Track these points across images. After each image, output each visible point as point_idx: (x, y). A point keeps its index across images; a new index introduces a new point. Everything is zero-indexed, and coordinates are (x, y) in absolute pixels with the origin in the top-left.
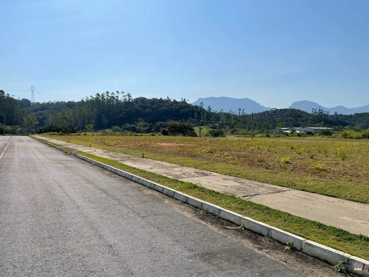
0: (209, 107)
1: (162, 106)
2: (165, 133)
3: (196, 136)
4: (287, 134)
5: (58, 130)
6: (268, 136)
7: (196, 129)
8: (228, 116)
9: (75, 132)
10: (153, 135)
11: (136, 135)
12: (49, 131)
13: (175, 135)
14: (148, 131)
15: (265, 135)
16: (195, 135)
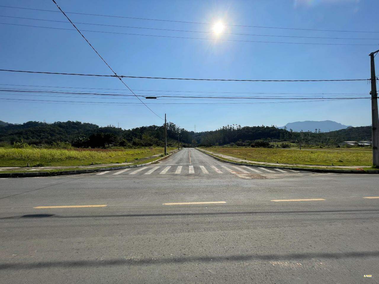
0: (291, 129)
1: (259, 131)
2: (253, 146)
5: (204, 146)
6: (321, 147)
7: (271, 144)
9: (211, 146)
10: (246, 147)
13: (258, 147)
16: (271, 147)
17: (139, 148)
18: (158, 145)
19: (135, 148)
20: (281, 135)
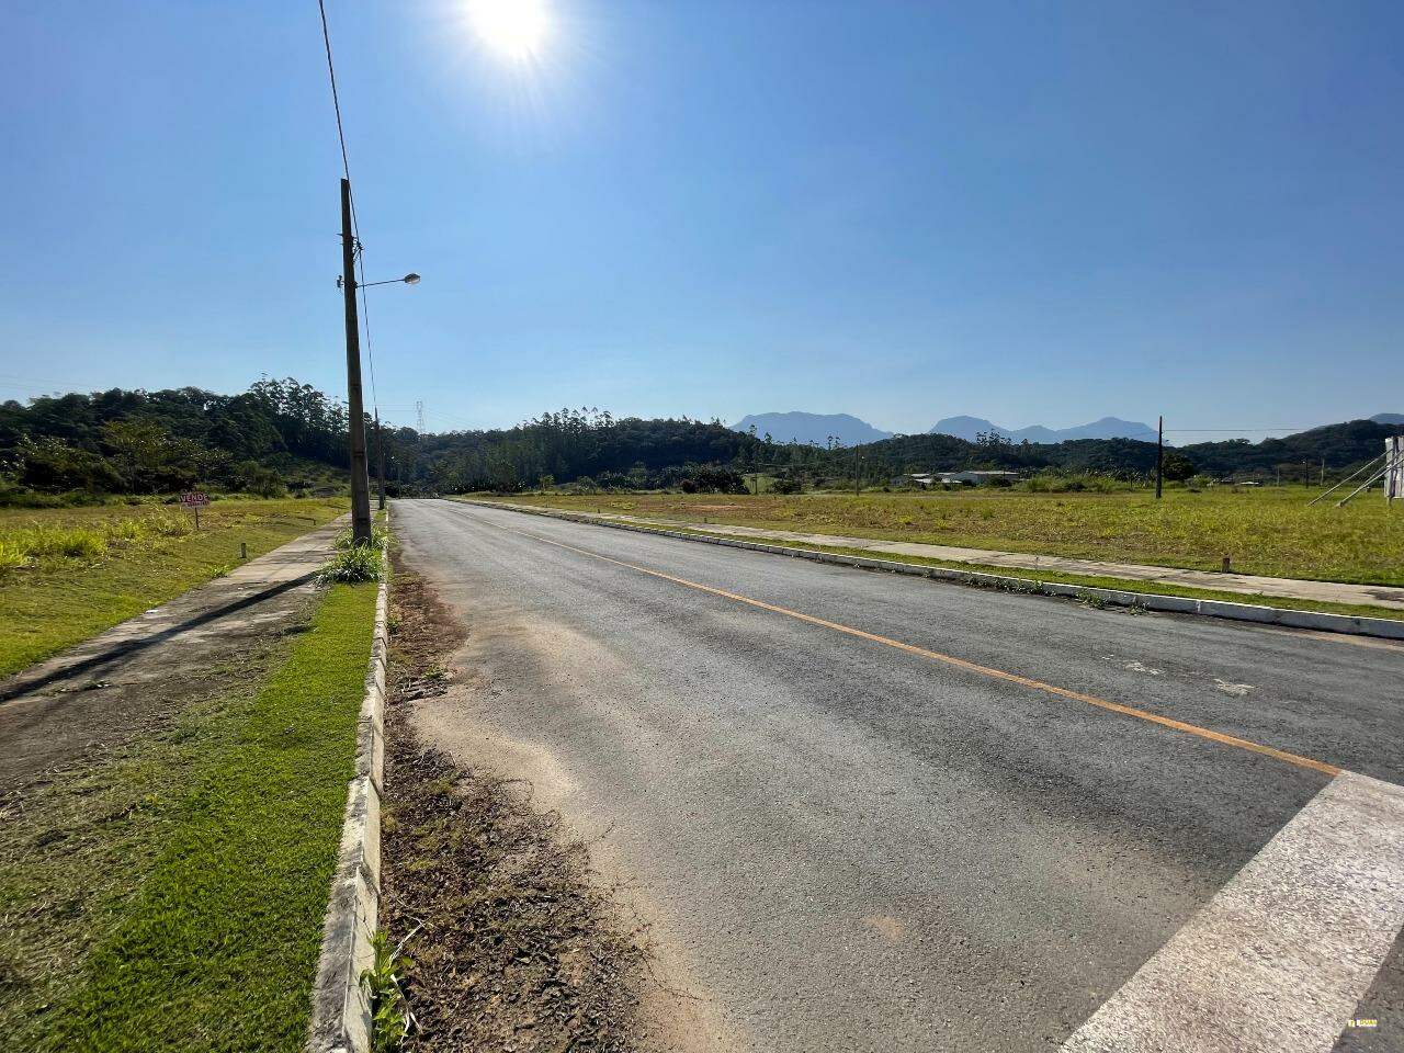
1: (674, 435)
2: (689, 489)
3: (748, 493)
4: (924, 486)
5: (491, 488)
6: (887, 491)
7: (747, 481)
8: (807, 451)
10: (667, 493)
11: (633, 494)
12: (476, 490)
14: (650, 486)
15: (882, 488)
17: (79, 502)
18: (234, 488)
19: (38, 506)
20: (742, 450)
